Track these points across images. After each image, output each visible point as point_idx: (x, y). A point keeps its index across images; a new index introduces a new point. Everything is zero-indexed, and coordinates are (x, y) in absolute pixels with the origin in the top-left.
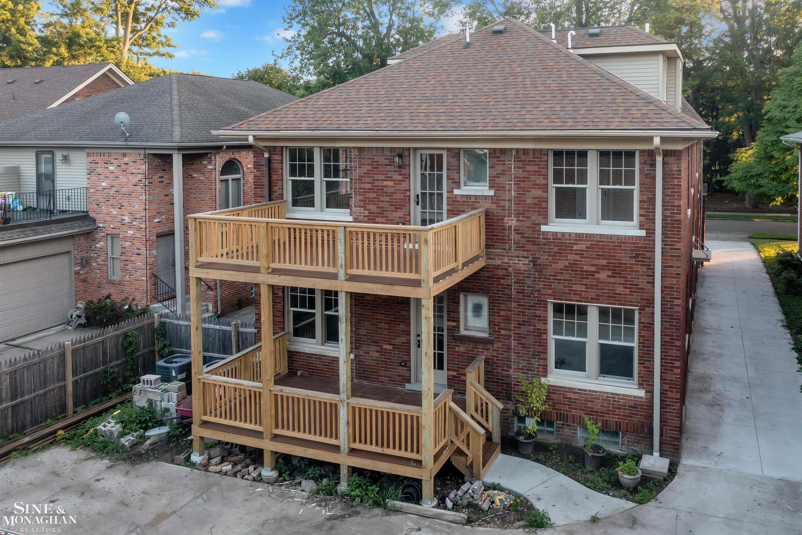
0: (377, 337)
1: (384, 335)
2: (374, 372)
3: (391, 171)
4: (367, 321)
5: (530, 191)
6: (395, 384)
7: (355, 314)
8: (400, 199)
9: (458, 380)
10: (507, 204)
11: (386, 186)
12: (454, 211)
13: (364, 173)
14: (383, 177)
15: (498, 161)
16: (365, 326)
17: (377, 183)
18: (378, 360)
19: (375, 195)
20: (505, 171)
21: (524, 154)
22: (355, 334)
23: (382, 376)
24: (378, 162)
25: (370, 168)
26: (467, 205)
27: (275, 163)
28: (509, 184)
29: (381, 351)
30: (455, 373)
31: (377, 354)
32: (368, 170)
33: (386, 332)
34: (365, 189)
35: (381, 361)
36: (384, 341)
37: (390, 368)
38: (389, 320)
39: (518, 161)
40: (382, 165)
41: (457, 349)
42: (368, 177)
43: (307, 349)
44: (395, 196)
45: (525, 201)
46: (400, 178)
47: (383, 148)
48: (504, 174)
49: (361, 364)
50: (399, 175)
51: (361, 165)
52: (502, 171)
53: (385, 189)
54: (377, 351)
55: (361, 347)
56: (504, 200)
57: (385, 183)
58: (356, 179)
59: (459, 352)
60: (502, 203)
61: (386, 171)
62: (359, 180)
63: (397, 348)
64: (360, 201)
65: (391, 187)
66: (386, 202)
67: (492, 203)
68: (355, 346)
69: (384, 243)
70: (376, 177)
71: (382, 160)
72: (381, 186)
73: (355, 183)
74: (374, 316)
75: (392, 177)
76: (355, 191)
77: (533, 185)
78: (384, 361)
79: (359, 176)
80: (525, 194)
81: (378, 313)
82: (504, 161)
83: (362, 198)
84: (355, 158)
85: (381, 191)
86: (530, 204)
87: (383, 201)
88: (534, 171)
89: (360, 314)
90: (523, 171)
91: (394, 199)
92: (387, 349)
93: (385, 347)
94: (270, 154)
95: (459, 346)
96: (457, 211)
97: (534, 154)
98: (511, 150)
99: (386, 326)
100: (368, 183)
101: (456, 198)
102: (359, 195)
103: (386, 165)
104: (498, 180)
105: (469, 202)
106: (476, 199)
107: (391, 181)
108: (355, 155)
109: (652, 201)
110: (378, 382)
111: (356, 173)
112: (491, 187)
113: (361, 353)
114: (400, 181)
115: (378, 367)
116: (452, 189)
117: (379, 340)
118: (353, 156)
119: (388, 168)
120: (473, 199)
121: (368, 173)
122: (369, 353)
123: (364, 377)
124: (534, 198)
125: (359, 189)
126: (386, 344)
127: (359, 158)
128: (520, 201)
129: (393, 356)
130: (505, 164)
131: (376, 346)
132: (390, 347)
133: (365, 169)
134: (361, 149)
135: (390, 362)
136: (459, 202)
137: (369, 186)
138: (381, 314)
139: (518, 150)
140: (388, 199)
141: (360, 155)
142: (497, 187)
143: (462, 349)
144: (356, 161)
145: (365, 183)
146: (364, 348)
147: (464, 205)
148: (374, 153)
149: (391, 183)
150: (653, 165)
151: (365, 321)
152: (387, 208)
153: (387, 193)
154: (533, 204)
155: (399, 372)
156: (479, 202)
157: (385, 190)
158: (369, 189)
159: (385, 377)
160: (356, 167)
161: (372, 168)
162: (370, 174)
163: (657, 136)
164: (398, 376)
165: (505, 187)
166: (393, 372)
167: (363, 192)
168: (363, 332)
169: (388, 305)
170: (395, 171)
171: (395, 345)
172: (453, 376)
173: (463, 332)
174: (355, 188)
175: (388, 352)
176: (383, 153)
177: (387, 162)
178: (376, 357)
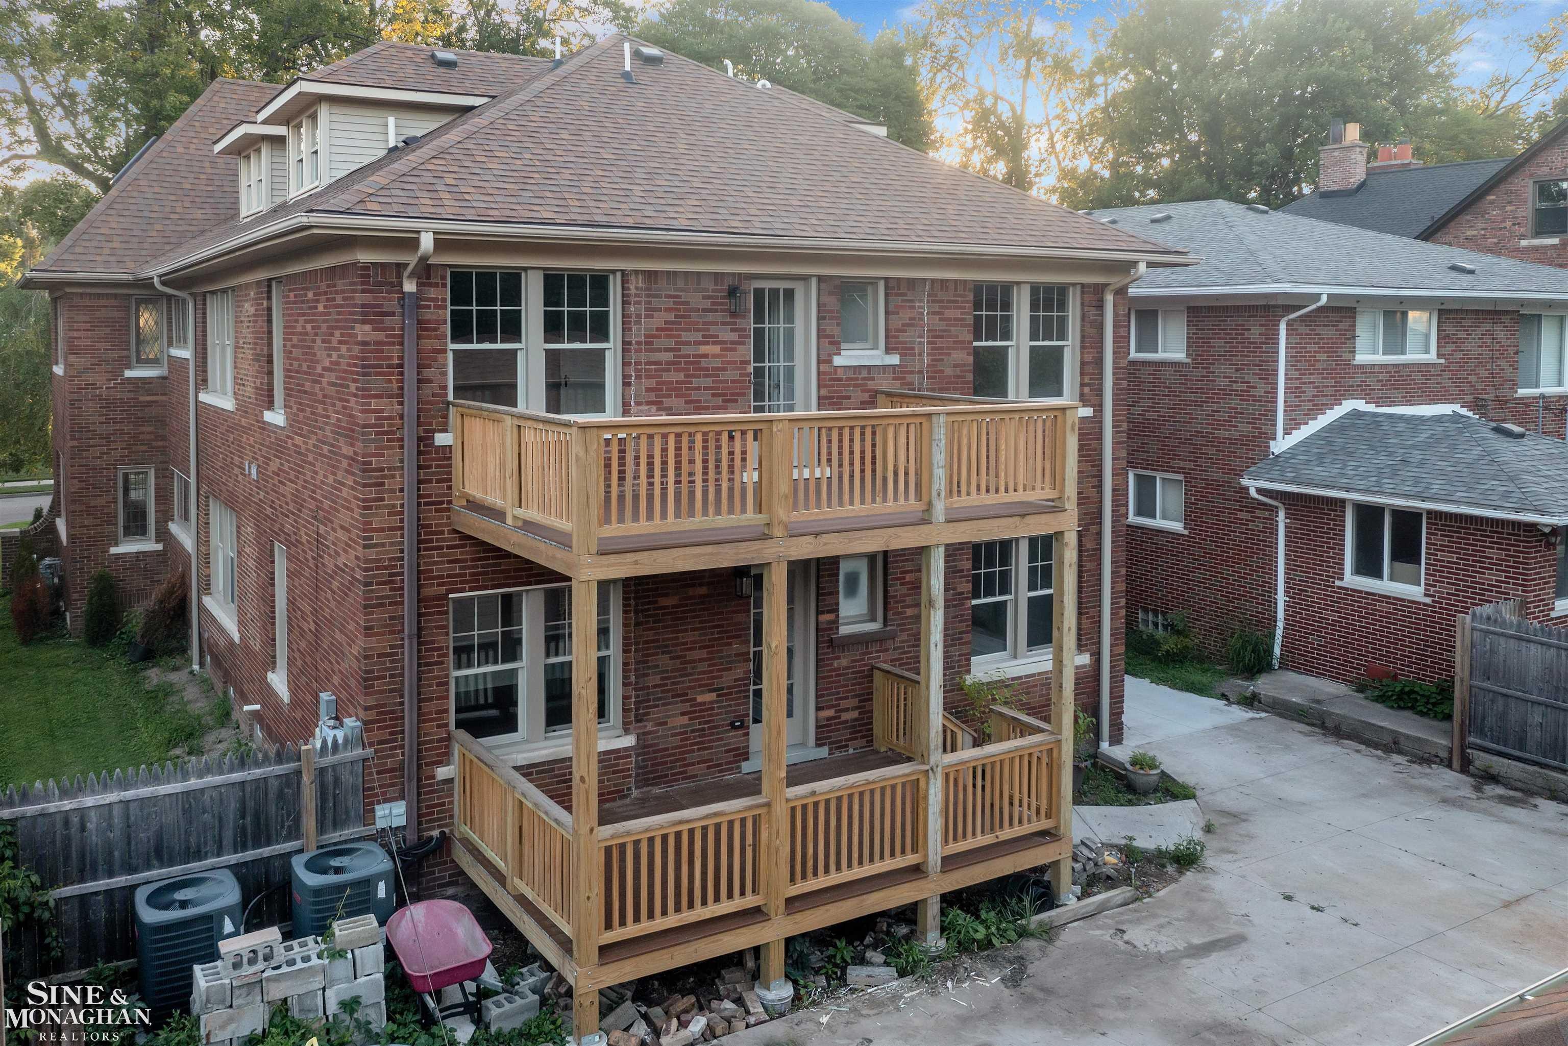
0: (683, 682)
1: (699, 673)
2: (676, 761)
3: (716, 324)
4: (663, 653)
5: (949, 354)
6: (720, 772)
7: (637, 644)
8: (733, 382)
9: (836, 724)
10: (916, 378)
11: (705, 356)
12: (833, 397)
13: (657, 329)
14: (699, 336)
15: (903, 301)
16: (657, 666)
17: (686, 350)
18: (686, 733)
19: (681, 376)
20: (914, 319)
21: (942, 289)
22: (636, 690)
23: (693, 764)
24: (687, 303)
25: (671, 317)
26: (855, 386)
27: (429, 307)
28: (920, 343)
29: (696, 711)
30: (830, 713)
31: (685, 720)
32: (666, 323)
33: (704, 666)
34: (660, 363)
35: (692, 731)
36: (700, 686)
37: (710, 741)
38: (709, 640)
39: (933, 301)
40: (697, 310)
41: (836, 664)
42: (667, 336)
43: (520, 756)
44: (723, 376)
45: (942, 371)
46: (734, 336)
47: (699, 274)
48: (912, 325)
49: (648, 753)
50: (732, 330)
51: (651, 311)
52: (910, 319)
53: (704, 363)
54: (683, 714)
55: (648, 714)
56: (912, 372)
57: (704, 349)
58: (639, 343)
59: (839, 669)
60: (909, 378)
61: (704, 323)
62: (647, 343)
63: (725, 694)
64: (649, 390)
65: (715, 356)
66: (705, 389)
67: (894, 379)
68: (636, 716)
69: (698, 478)
70: (685, 336)
71: (696, 300)
72: (695, 356)
73: (636, 351)
74: (677, 638)
75: (717, 336)
76: (636, 370)
77: (955, 342)
78: (698, 730)
79: (646, 336)
80: (942, 360)
81: (686, 631)
82: (912, 301)
83: (652, 383)
84: (636, 295)
85: (695, 365)
86: (950, 377)
87: (699, 388)
88: (955, 319)
89: (647, 642)
90: (940, 319)
91: (721, 382)
92: (704, 703)
93: (700, 699)
94: (419, 285)
95: (838, 658)
96: (838, 397)
97: (956, 290)
98: (924, 280)
99: (704, 654)
100: (666, 350)
101: (836, 373)
102: (647, 377)
103: (704, 310)
104: (903, 337)
105: (857, 379)
106: (869, 373)
107: (714, 343)
108: (637, 288)
109: (1099, 362)
110: (683, 779)
111: (639, 330)
112: (888, 350)
113: (650, 726)
114: (732, 343)
115: (686, 746)
116: (830, 355)
117: (689, 688)
118: (633, 291)
119: (711, 317)
120: (864, 374)
121: (665, 329)
122: (665, 723)
123: (654, 778)
124: (955, 366)
125: (646, 364)
126: (702, 693)
127: (648, 296)
128: (936, 372)
129: (717, 714)
130: (913, 307)
131: (682, 701)
132: (713, 696)
133: (659, 319)
134: (650, 276)
135: (709, 728)
136: (840, 379)
137: (668, 356)
138: (693, 630)
139: (933, 281)
140: (709, 382)
141: (649, 289)
142: (903, 349)
143: (844, 662)
144: (639, 303)
145: (659, 350)
146: (655, 713)
147: (849, 386)
148: (681, 284)
149: (716, 349)
150: (1100, 306)
151: (657, 654)
152: (706, 401)
153: (707, 369)
154: (955, 377)
155: (729, 744)
156: (873, 379)
157: (703, 365)
158: (667, 363)
159: (699, 763)
160: (639, 316)
161: (676, 316)
162: (671, 330)
163: (1143, 261)
164: (727, 751)
165: (913, 349)
166: (717, 747)
167: (656, 370)
168: (653, 680)
169: (708, 609)
170: (723, 324)
171: (722, 689)
172: (828, 719)
173: (844, 630)
174: (637, 363)
175: (706, 707)
176: (699, 284)
177: (707, 304)
178: (682, 726)
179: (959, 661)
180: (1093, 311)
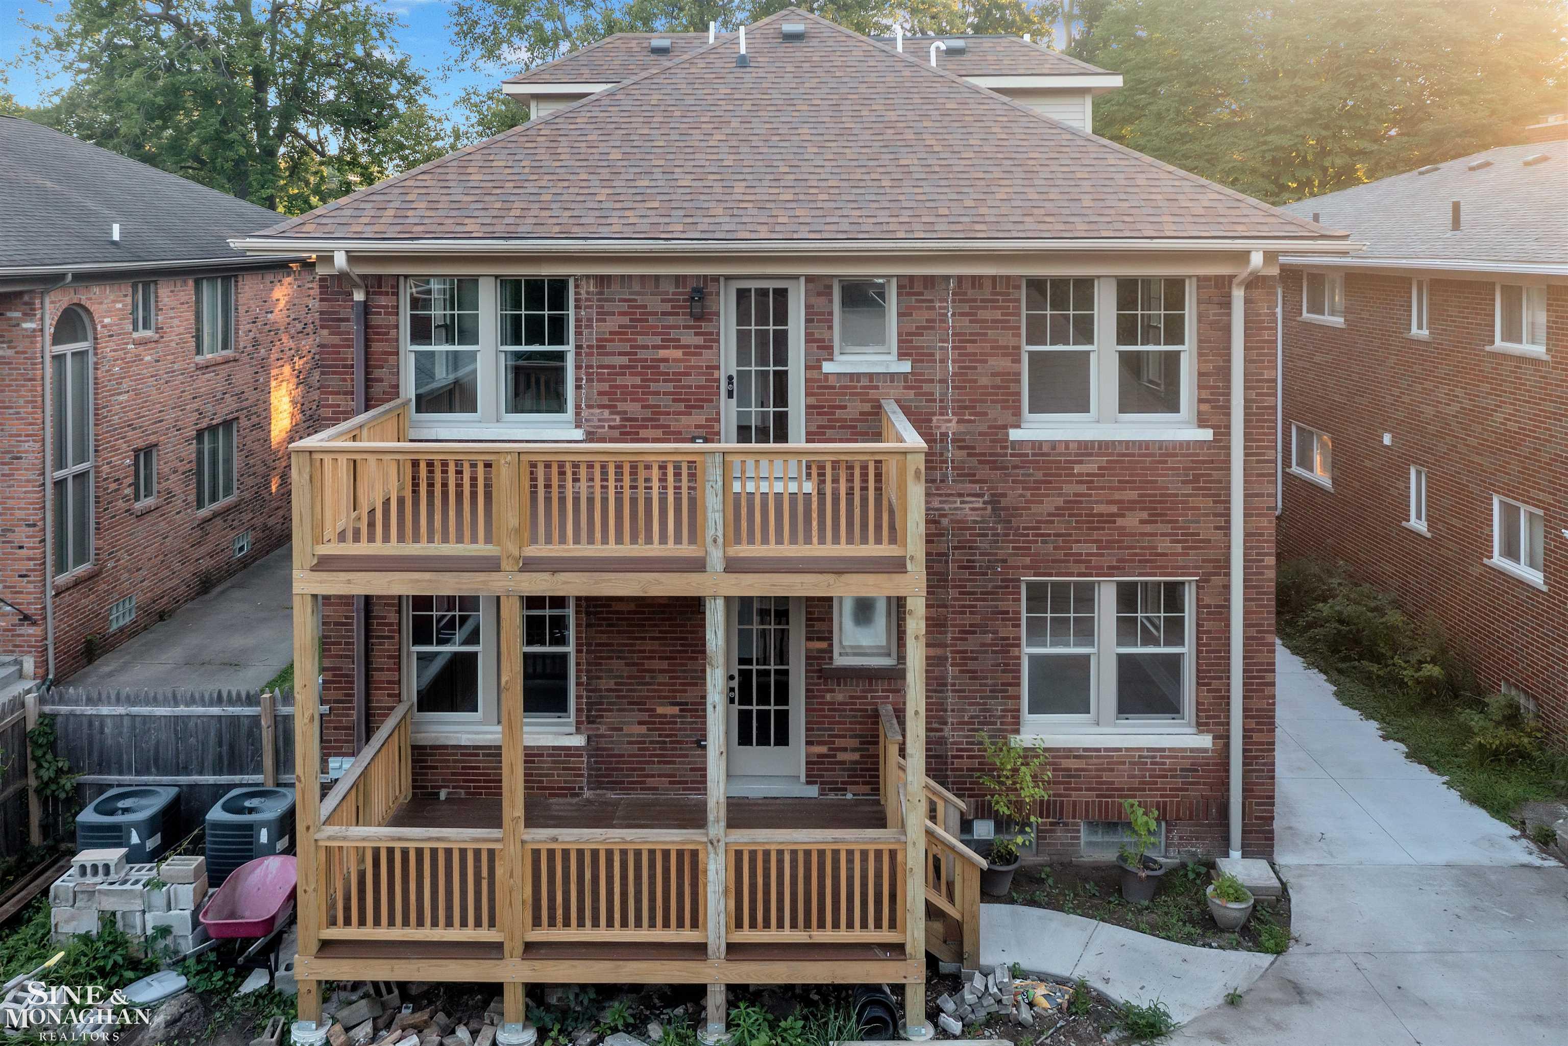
0: (640, 691)
1: (659, 684)
2: (634, 769)
3: (677, 327)
4: (618, 658)
5: (986, 362)
6: (684, 789)
7: (589, 645)
8: (697, 387)
9: (830, 763)
10: (937, 390)
11: (666, 360)
12: (824, 407)
13: (611, 333)
14: (658, 340)
15: (917, 301)
16: (611, 671)
17: (642, 354)
18: (644, 742)
19: (638, 381)
20: (934, 321)
21: (973, 287)
22: (588, 691)
23: (653, 776)
24: (645, 307)
25: (626, 320)
26: (852, 394)
27: (379, 313)
28: (941, 348)
29: (653, 722)
30: (823, 749)
31: (643, 729)
32: (620, 327)
33: (664, 678)
34: (614, 367)
35: (651, 742)
36: (659, 697)
37: (673, 756)
38: (671, 652)
39: (961, 301)
40: (656, 314)
41: (828, 697)
42: (621, 340)
43: (465, 736)
44: (686, 381)
45: (975, 381)
46: (699, 341)
47: (657, 278)
48: (932, 328)
49: (602, 756)
50: (696, 334)
51: (603, 315)
52: (927, 321)
53: (663, 367)
54: (640, 723)
55: (602, 717)
56: (932, 381)
57: (662, 353)
58: (589, 347)
59: (833, 703)
60: (926, 387)
61: (663, 327)
62: (598, 347)
63: (690, 710)
64: (600, 393)
65: (675, 360)
66: (665, 394)
67: (905, 388)
68: (588, 717)
69: (655, 484)
70: (641, 340)
71: (654, 303)
72: (652, 360)
73: (587, 354)
74: (634, 645)
75: (679, 340)
76: (587, 374)
77: (992, 348)
78: (658, 742)
79: (598, 340)
80: (975, 368)
81: (644, 638)
82: (931, 301)
83: (605, 387)
84: (587, 300)
85: (654, 368)
86: (986, 387)
87: (657, 393)
88: (993, 321)
89: (598, 645)
90: (971, 321)
91: (683, 387)
92: (665, 716)
93: (660, 710)
94: (367, 293)
95: (833, 691)
96: (830, 407)
97: (994, 287)
98: (947, 278)
99: (665, 665)
100: (620, 354)
101: (826, 379)
102: (599, 381)
103: (663, 314)
104: (917, 341)
105: (856, 387)
106: (871, 381)
107: (675, 347)
108: (588, 293)
109: (1225, 373)
110: (642, 789)
111: (591, 334)
112: (902, 355)
113: (603, 730)
114: (696, 347)
115: (645, 756)
116: (819, 361)
117: (648, 697)
118: (584, 296)
119: (671, 321)
120: (864, 382)
121: (620, 333)
122: (621, 729)
123: (608, 783)
124: (993, 375)
125: (599, 367)
126: (662, 705)
127: (599, 300)
128: (964, 381)
129: (680, 729)
130: (934, 308)
131: (640, 710)
132: (676, 710)
133: (612, 324)
134: (602, 280)
135: (671, 742)
136: (834, 387)
137: (624, 360)
138: (652, 638)
139: (960, 278)
140: (670, 387)
141: (602, 293)
142: (917, 354)
143: (840, 697)
144: (591, 307)
145: (613, 354)
146: (611, 718)
147: (845, 394)
148: (636, 287)
149: (679, 354)
150: (1227, 304)
151: (611, 658)
152: (665, 406)
153: (668, 374)
154: (993, 387)
155: (695, 763)
156: (877, 388)
157: (662, 369)
158: (621, 367)
159: (660, 776)
160: (590, 320)
161: (631, 320)
162: (626, 333)
163: (1258, 249)
164: (692, 770)
165: (932, 355)
166: (680, 763)
167: (609, 374)
168: (606, 683)
169: (668, 619)
170: (685, 327)
171: (686, 704)
172: (820, 756)
173: (840, 661)
174: (588, 367)
175: (670, 721)
176: (657, 287)
177: (668, 307)
178: (639, 735)
179: (1003, 717)
180: (1213, 312)
